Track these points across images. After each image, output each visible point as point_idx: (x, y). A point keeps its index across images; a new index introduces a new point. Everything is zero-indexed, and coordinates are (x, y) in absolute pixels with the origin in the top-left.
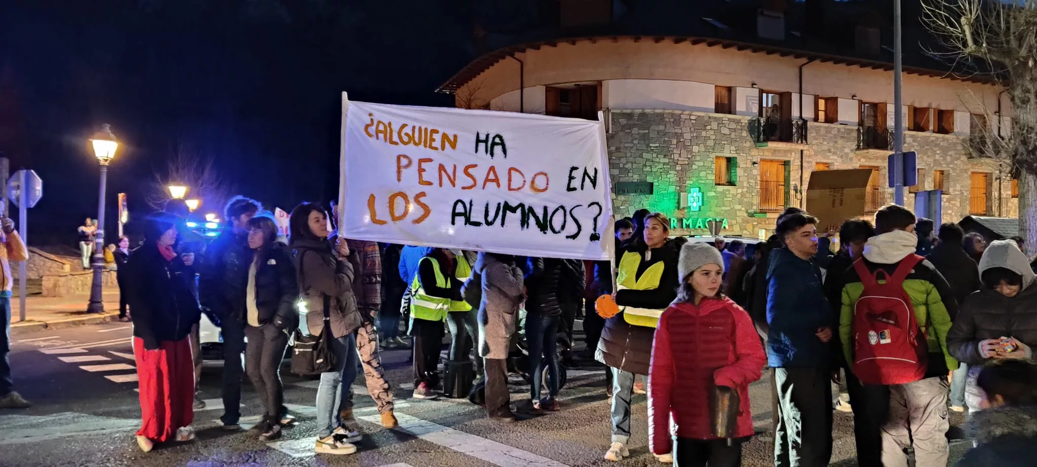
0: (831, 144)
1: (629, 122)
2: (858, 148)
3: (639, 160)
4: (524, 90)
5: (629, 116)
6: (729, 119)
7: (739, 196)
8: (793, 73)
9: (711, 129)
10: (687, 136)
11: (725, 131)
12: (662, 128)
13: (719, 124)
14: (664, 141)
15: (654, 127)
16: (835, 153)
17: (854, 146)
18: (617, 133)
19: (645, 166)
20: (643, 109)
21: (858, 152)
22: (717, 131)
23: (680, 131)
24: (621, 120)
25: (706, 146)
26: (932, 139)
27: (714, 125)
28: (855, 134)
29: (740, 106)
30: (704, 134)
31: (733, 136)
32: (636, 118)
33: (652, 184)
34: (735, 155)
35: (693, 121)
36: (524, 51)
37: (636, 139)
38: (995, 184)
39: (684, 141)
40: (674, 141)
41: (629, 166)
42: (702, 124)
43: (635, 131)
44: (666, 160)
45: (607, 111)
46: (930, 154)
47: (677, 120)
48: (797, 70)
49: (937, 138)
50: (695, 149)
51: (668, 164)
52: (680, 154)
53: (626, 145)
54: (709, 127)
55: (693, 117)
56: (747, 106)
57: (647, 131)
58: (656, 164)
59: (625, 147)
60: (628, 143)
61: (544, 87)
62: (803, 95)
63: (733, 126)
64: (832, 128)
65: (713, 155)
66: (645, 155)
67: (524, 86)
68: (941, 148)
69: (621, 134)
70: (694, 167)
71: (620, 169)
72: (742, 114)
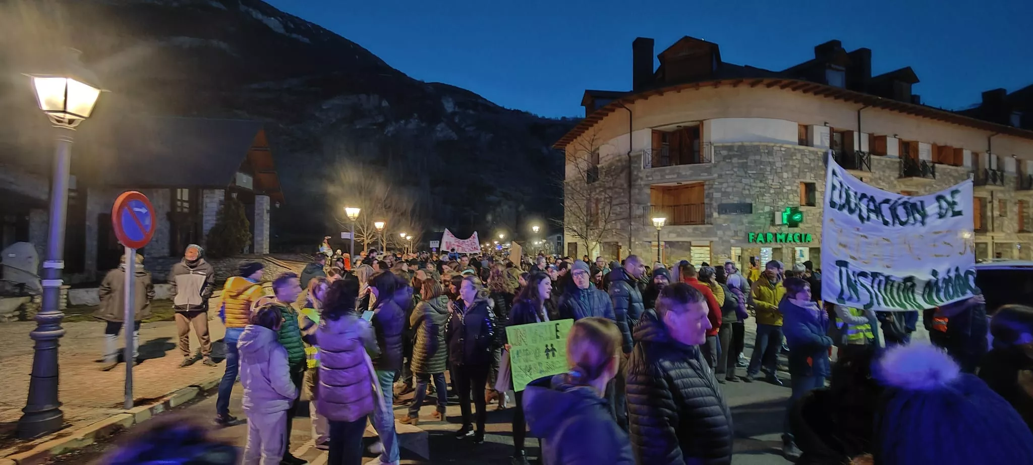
0: (881, 173)
1: (731, 153)
2: (900, 177)
3: (739, 185)
4: (633, 133)
5: (730, 148)
6: (810, 152)
7: (818, 215)
8: (854, 115)
9: (797, 159)
10: (779, 164)
11: (807, 161)
12: (758, 157)
13: (802, 155)
14: (761, 169)
15: (752, 157)
16: (883, 181)
17: (897, 176)
18: (719, 162)
19: (744, 189)
20: (742, 142)
21: (900, 180)
22: (801, 161)
23: (773, 160)
24: (722, 152)
25: (793, 173)
26: (948, 170)
27: (799, 156)
28: (897, 165)
29: (817, 141)
30: (791, 163)
31: (812, 165)
32: (736, 149)
33: (751, 204)
34: (815, 181)
35: (783, 153)
36: (633, 102)
37: (735, 167)
38: (989, 206)
39: (776, 169)
40: (768, 169)
41: (730, 190)
42: (789, 155)
43: (735, 160)
44: (762, 185)
45: (710, 145)
46: (947, 182)
47: (770, 153)
48: (857, 113)
49: (951, 169)
50: (785, 175)
51: (764, 188)
52: (773, 180)
53: (727, 172)
54: (794, 158)
55: (783, 149)
56: (822, 141)
57: (745, 161)
58: (753, 188)
59: (726, 174)
60: (728, 170)
61: (650, 130)
62: (862, 134)
63: (812, 157)
64: (882, 160)
65: (798, 181)
66: (744, 181)
67: (633, 129)
68: (954, 178)
69: (722, 163)
70: (785, 190)
71: (722, 192)
72: (818, 147)
